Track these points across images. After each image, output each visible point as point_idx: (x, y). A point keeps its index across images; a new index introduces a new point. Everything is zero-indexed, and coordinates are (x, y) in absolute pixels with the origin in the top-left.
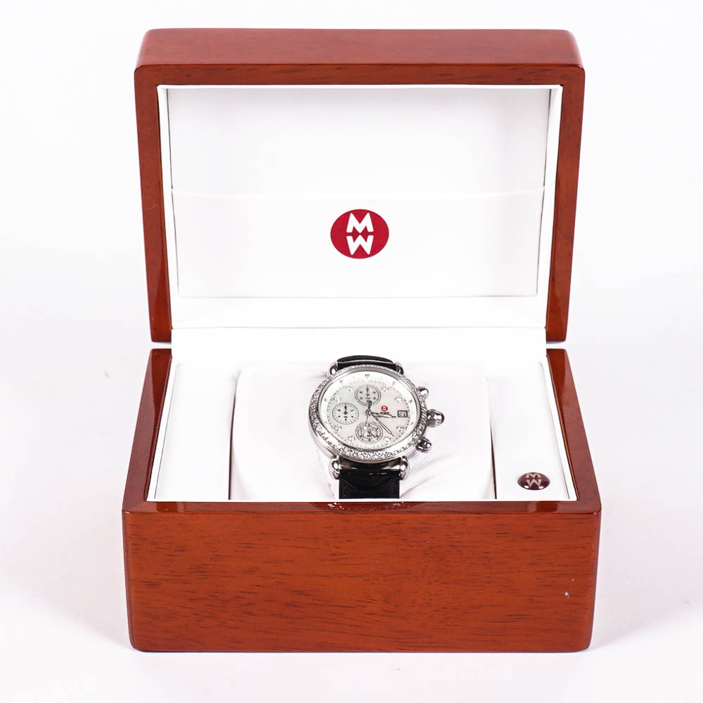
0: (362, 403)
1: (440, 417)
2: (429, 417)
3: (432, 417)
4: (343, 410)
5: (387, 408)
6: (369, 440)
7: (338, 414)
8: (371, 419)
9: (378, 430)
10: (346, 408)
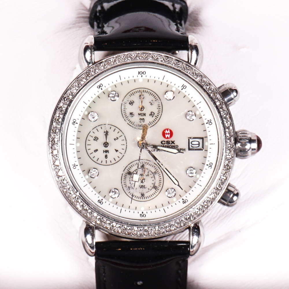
0: (131, 124)
1: (254, 145)
2: (239, 145)
3: (244, 145)
4: (102, 139)
5: (171, 134)
6: (143, 195)
7: (95, 144)
8: (145, 155)
9: (157, 176)
10: (107, 133)
